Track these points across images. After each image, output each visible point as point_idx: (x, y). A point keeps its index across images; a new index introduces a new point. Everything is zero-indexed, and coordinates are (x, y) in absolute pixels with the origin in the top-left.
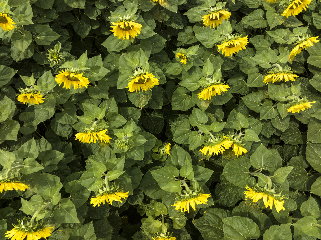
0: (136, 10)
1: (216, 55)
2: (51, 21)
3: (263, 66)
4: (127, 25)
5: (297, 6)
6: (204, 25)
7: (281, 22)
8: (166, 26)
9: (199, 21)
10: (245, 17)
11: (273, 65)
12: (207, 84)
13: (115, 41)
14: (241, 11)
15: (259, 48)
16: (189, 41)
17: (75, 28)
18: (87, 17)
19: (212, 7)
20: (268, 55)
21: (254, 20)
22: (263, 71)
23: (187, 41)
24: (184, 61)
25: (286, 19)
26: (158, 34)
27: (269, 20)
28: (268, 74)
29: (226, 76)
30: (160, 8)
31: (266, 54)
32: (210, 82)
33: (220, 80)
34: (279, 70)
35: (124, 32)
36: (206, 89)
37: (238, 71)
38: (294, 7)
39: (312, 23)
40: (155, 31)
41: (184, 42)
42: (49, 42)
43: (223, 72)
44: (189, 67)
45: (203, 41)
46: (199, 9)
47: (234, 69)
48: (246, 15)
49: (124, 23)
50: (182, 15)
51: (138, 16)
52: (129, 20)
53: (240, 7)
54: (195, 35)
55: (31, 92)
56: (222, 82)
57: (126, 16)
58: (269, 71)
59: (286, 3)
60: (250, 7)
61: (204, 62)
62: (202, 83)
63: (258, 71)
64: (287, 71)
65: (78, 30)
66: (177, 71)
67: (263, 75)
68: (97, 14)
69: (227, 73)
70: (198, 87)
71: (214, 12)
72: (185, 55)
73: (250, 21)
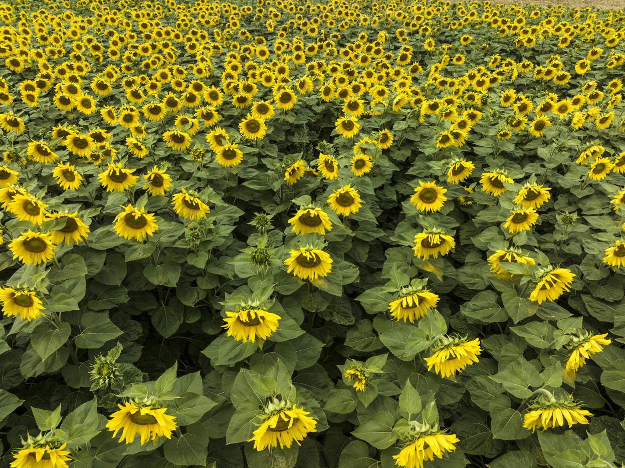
0: (270, 292)
1: (422, 374)
2: (114, 306)
3: (517, 394)
4: (253, 316)
5: (551, 286)
6: (393, 317)
7: (531, 312)
8: (323, 320)
9: (384, 310)
10: (465, 304)
11: (535, 392)
12: (412, 433)
13: (229, 346)
14: (456, 294)
15: (503, 359)
16: (367, 346)
17: (155, 320)
18: (179, 301)
19: (405, 287)
20: (521, 372)
21: (482, 308)
22: (519, 406)
23: (362, 346)
24: (359, 386)
25: (540, 306)
26: (308, 333)
27: (508, 308)
28: (531, 410)
29: (447, 416)
30: (313, 289)
31: (517, 369)
32: (418, 429)
33: (437, 426)
34: (549, 401)
35: (247, 328)
36: (412, 446)
37: (470, 406)
38: (548, 286)
39: (588, 313)
40: (302, 327)
41: (359, 348)
42: (100, 342)
43: (441, 409)
44: (371, 397)
45: (395, 348)
46: (381, 290)
47: (462, 401)
48: (466, 301)
49: (249, 312)
50: (351, 301)
51: (274, 300)
52: (258, 308)
53: (453, 287)
54: (377, 335)
55: (47, 443)
56: (441, 429)
57: (253, 301)
58: (530, 404)
59: (531, 281)
60: (470, 288)
61: (399, 387)
62: (401, 431)
63: (510, 405)
64: (566, 403)
65: (159, 324)
66: (347, 405)
67: (520, 411)
68: (198, 298)
69: (449, 411)
70: (393, 440)
71: (409, 294)
72: (362, 373)
73: (475, 310)
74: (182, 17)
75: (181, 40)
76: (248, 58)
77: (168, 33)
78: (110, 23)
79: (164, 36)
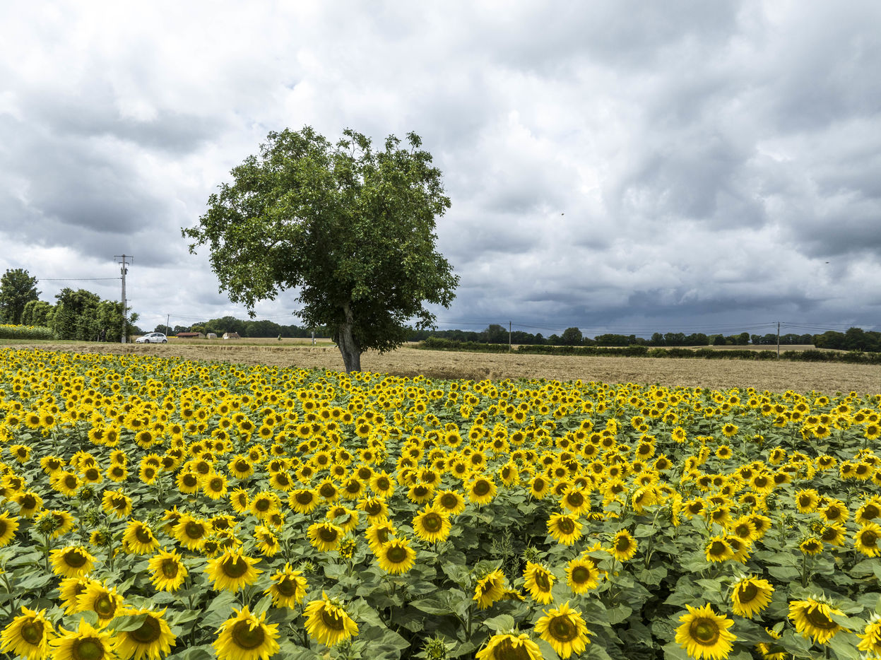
74: (356, 398)
75: (351, 422)
76: (434, 445)
77: (336, 414)
78: (269, 401)
79: (331, 416)
